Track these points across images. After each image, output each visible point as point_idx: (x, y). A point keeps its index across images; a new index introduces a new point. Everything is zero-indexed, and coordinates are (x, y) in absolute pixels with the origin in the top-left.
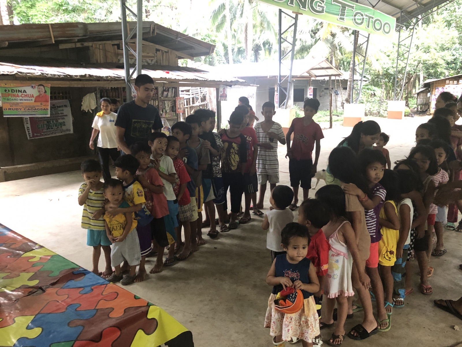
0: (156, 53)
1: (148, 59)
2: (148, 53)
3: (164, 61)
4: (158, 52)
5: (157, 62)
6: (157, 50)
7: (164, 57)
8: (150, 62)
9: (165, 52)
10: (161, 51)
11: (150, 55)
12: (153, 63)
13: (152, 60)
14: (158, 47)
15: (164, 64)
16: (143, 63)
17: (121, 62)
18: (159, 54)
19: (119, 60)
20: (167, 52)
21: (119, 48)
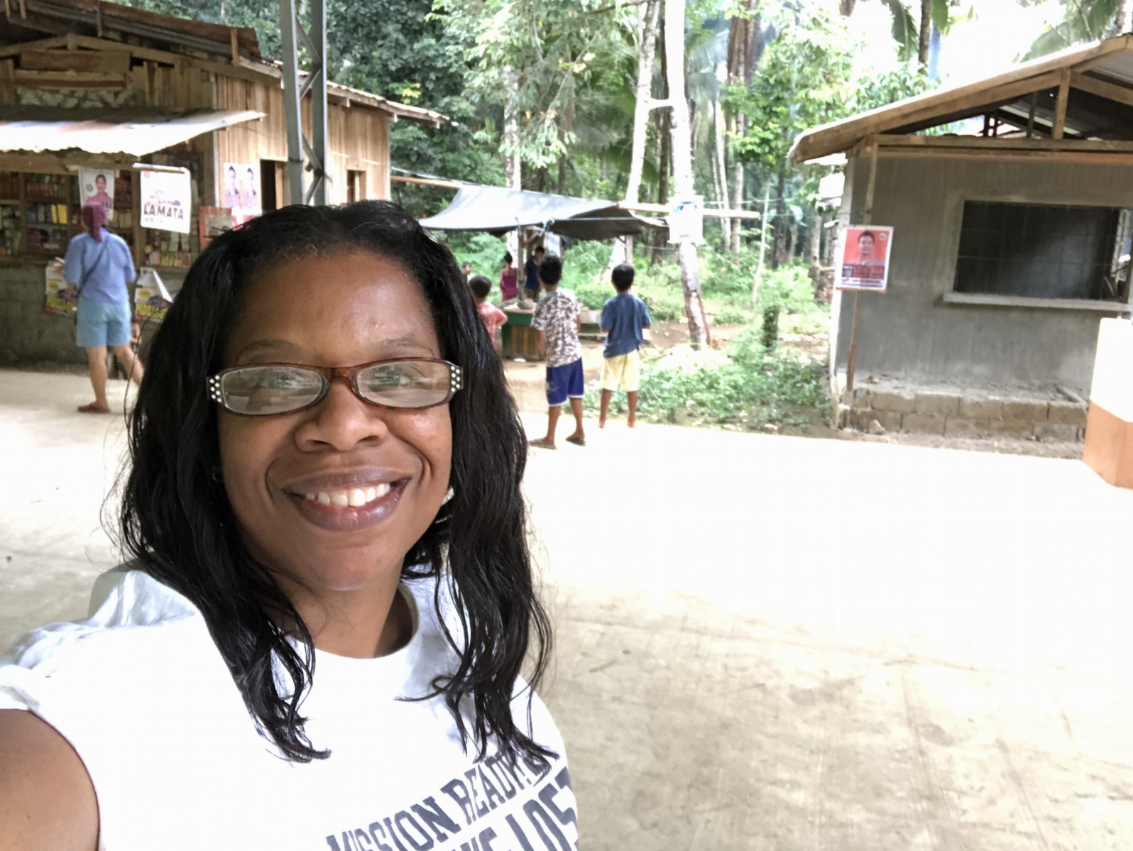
0: (131, 69)
1: (103, 92)
2: (106, 74)
3: (157, 95)
4: (135, 68)
5: (134, 97)
6: (136, 62)
7: (158, 82)
8: (110, 98)
9: (161, 65)
10: (145, 64)
11: (111, 78)
12: (121, 99)
13: (116, 94)
14: (139, 52)
15: (157, 103)
16: (88, 104)
17: (24, 102)
18: (142, 71)
19: (18, 98)
20: (171, 66)
21: (17, 65)
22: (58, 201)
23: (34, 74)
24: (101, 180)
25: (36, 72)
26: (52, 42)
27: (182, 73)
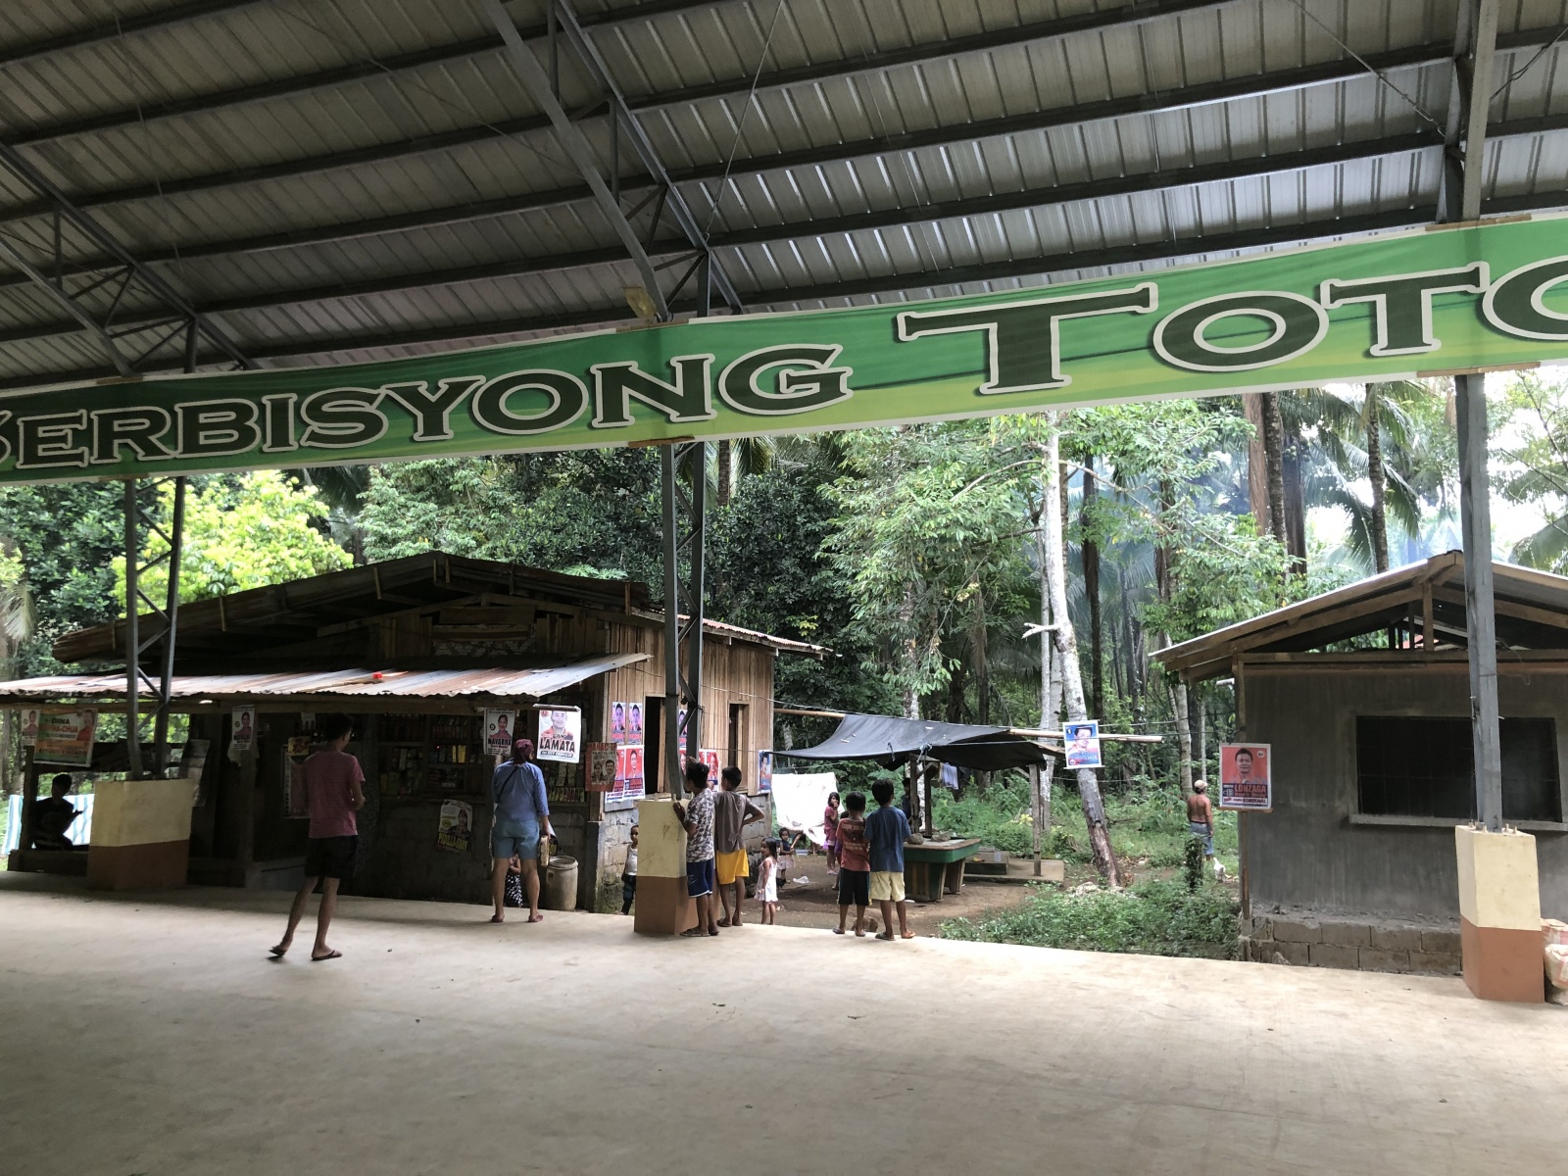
0: (535, 621)
1: (509, 642)
3: (556, 642)
4: (539, 620)
5: (536, 645)
6: (540, 614)
7: (558, 631)
8: (514, 647)
9: (562, 616)
10: (548, 616)
11: (517, 629)
13: (520, 644)
15: (556, 651)
16: (494, 653)
17: (439, 653)
18: (544, 624)
19: (433, 650)
20: (571, 617)
21: (436, 621)
22: (458, 742)
23: (450, 628)
24: (503, 720)
25: (450, 627)
26: (470, 600)
27: (580, 623)
